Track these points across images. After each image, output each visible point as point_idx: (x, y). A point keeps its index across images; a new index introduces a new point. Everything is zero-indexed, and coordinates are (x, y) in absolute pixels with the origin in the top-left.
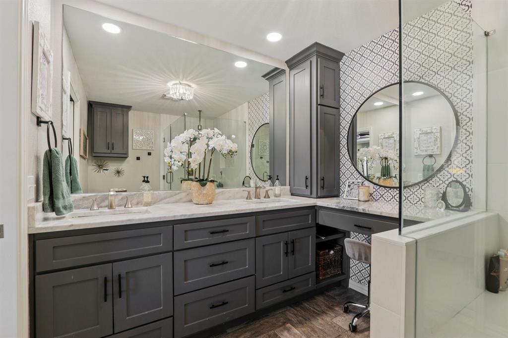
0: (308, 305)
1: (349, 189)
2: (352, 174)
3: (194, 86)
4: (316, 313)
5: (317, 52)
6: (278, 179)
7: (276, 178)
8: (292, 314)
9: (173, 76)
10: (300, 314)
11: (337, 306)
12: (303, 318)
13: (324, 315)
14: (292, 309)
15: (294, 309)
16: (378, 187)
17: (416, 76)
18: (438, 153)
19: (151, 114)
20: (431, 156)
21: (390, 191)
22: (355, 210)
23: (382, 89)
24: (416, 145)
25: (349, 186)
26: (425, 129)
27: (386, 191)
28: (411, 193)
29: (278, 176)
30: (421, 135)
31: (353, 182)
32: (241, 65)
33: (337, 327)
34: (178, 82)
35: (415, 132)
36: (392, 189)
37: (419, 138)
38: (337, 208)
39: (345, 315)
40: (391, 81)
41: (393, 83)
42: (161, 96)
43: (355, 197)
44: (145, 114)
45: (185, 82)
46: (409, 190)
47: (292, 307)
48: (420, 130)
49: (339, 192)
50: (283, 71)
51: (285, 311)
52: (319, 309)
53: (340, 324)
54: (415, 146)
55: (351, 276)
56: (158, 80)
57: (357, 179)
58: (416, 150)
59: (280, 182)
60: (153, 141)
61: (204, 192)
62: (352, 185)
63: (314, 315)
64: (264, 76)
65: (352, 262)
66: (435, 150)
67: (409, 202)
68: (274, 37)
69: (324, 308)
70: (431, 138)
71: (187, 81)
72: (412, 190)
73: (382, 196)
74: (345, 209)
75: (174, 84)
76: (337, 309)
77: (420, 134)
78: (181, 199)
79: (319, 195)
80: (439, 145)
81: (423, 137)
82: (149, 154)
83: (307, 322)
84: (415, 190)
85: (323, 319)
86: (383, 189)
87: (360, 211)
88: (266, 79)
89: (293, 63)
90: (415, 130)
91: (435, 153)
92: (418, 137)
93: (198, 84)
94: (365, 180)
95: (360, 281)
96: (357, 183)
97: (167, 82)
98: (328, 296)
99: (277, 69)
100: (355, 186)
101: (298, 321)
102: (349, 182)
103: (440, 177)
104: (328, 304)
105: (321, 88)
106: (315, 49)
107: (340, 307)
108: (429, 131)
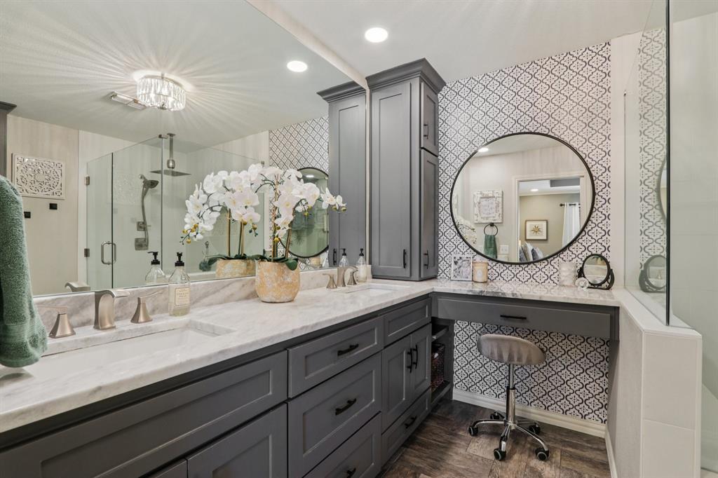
0: (424, 437)
1: (457, 267)
2: (457, 247)
3: (188, 86)
4: (443, 447)
5: (422, 73)
6: (345, 254)
7: (342, 252)
8: (415, 457)
9: (154, 61)
10: (425, 455)
11: (459, 429)
12: (433, 459)
13: (453, 447)
14: (409, 450)
15: (412, 448)
16: (494, 263)
17: (544, 128)
18: (500, 221)
19: (58, 129)
20: (492, 225)
21: (510, 268)
22: (500, 295)
23: (500, 138)
24: (476, 210)
25: (456, 263)
26: (486, 193)
27: (505, 268)
28: (537, 270)
29: (344, 250)
30: (482, 200)
31: (461, 258)
32: (297, 67)
33: (480, 459)
34: (159, 74)
35: (474, 195)
36: (513, 266)
37: (479, 203)
38: (470, 293)
39: (476, 439)
40: (511, 130)
41: (515, 132)
42: (104, 95)
43: (467, 278)
44: (44, 127)
45: (172, 77)
46: (534, 267)
47: (408, 447)
48: (481, 193)
49: (437, 271)
50: (362, 90)
51: (402, 456)
52: (440, 440)
53: (480, 453)
54: (476, 213)
55: (454, 383)
56: (118, 62)
57: (463, 253)
58: (475, 217)
59: (348, 259)
60: (62, 180)
61: (289, 280)
62: (460, 261)
63: (442, 450)
64: (321, 94)
65: (457, 364)
66: (497, 217)
67: (534, 281)
68: (376, 35)
69: (447, 437)
70: (492, 203)
71: (180, 75)
72: (538, 266)
73: (499, 275)
74: (485, 294)
75: (146, 77)
76: (461, 433)
77: (481, 198)
78: (232, 295)
79: (422, 276)
80: (500, 212)
81: (484, 202)
82: (53, 207)
83: (442, 464)
84: (543, 266)
85: (457, 454)
86: (502, 265)
87: (507, 296)
88: (325, 99)
89: (378, 82)
90: (475, 193)
91: (496, 222)
92: (478, 201)
93: (197, 86)
94: (475, 253)
95: (468, 389)
96: (465, 259)
97: (135, 70)
98: (439, 418)
99: (353, 84)
100: (464, 263)
101: (429, 465)
102: (455, 258)
103: (573, 250)
104: (446, 429)
105: (425, 125)
106: (419, 68)
107: (463, 430)
108: (490, 195)
